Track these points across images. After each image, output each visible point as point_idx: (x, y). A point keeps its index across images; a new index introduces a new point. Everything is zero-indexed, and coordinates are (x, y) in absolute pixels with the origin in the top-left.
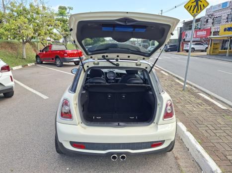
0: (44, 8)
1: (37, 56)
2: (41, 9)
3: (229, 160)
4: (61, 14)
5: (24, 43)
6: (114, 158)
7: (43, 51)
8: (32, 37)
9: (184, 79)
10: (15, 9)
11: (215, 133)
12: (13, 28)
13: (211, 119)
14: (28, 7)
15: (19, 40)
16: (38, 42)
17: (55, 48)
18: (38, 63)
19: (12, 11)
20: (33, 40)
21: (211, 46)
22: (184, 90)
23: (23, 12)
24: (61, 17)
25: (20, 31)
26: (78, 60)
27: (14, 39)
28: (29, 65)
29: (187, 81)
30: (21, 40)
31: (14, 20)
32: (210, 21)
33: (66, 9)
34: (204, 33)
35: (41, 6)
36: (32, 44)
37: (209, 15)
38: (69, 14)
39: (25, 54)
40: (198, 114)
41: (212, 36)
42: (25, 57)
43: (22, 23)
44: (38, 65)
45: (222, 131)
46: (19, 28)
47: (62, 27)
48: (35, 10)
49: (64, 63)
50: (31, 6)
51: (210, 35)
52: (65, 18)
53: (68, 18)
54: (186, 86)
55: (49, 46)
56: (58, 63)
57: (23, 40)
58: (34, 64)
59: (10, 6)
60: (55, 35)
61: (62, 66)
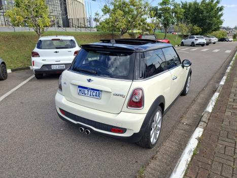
5: (122, 34)
6: (81, 130)
24: (164, 6)
43: (118, 16)
57: (121, 32)
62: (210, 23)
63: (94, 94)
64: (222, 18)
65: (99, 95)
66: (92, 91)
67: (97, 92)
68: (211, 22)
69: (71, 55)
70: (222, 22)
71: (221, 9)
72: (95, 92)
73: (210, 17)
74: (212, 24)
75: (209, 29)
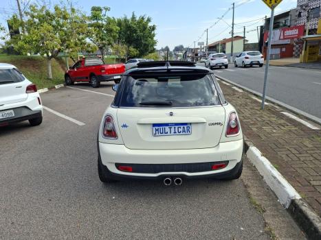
0: (73, 10)
1: (67, 75)
2: (69, 11)
3: (313, 186)
4: (95, 17)
5: (49, 58)
6: (168, 181)
7: (73, 68)
8: (59, 51)
9: (261, 95)
10: (36, 14)
11: (298, 158)
12: (34, 39)
13: (295, 141)
14: (52, 11)
15: (42, 55)
16: (67, 56)
17: (89, 62)
18: (68, 85)
19: (33, 17)
20: (60, 55)
21: (306, 50)
22: (262, 109)
23: (47, 18)
24: (95, 21)
25: (43, 43)
26: (119, 77)
27: (36, 53)
28: (56, 87)
29: (266, 97)
30: (45, 55)
31: (35, 28)
32: (304, 14)
33: (101, 10)
34: (295, 32)
35: (69, 7)
36: (59, 59)
37: (301, 6)
38: (105, 17)
39: (50, 73)
40: (278, 137)
41: (307, 36)
42: (51, 77)
43: (46, 32)
44: (68, 87)
45: (308, 155)
46: (42, 38)
47: (96, 35)
48: (61, 13)
49: (102, 83)
50: (56, 9)
51: (304, 34)
52: (100, 22)
53: (104, 23)
54: (266, 103)
55: (81, 61)
56: (94, 83)
57: (48, 55)
58: (62, 85)
59: (29, 11)
60: (89, 46)
61: (98, 86)
62: (145, 45)
63: (181, 130)
64: (155, 38)
65: (188, 130)
66: (177, 127)
67: (185, 127)
68: (147, 43)
69: (22, 93)
70: (156, 43)
71: (153, 28)
72: (182, 127)
73: (145, 37)
74: (148, 46)
75: (146, 50)
